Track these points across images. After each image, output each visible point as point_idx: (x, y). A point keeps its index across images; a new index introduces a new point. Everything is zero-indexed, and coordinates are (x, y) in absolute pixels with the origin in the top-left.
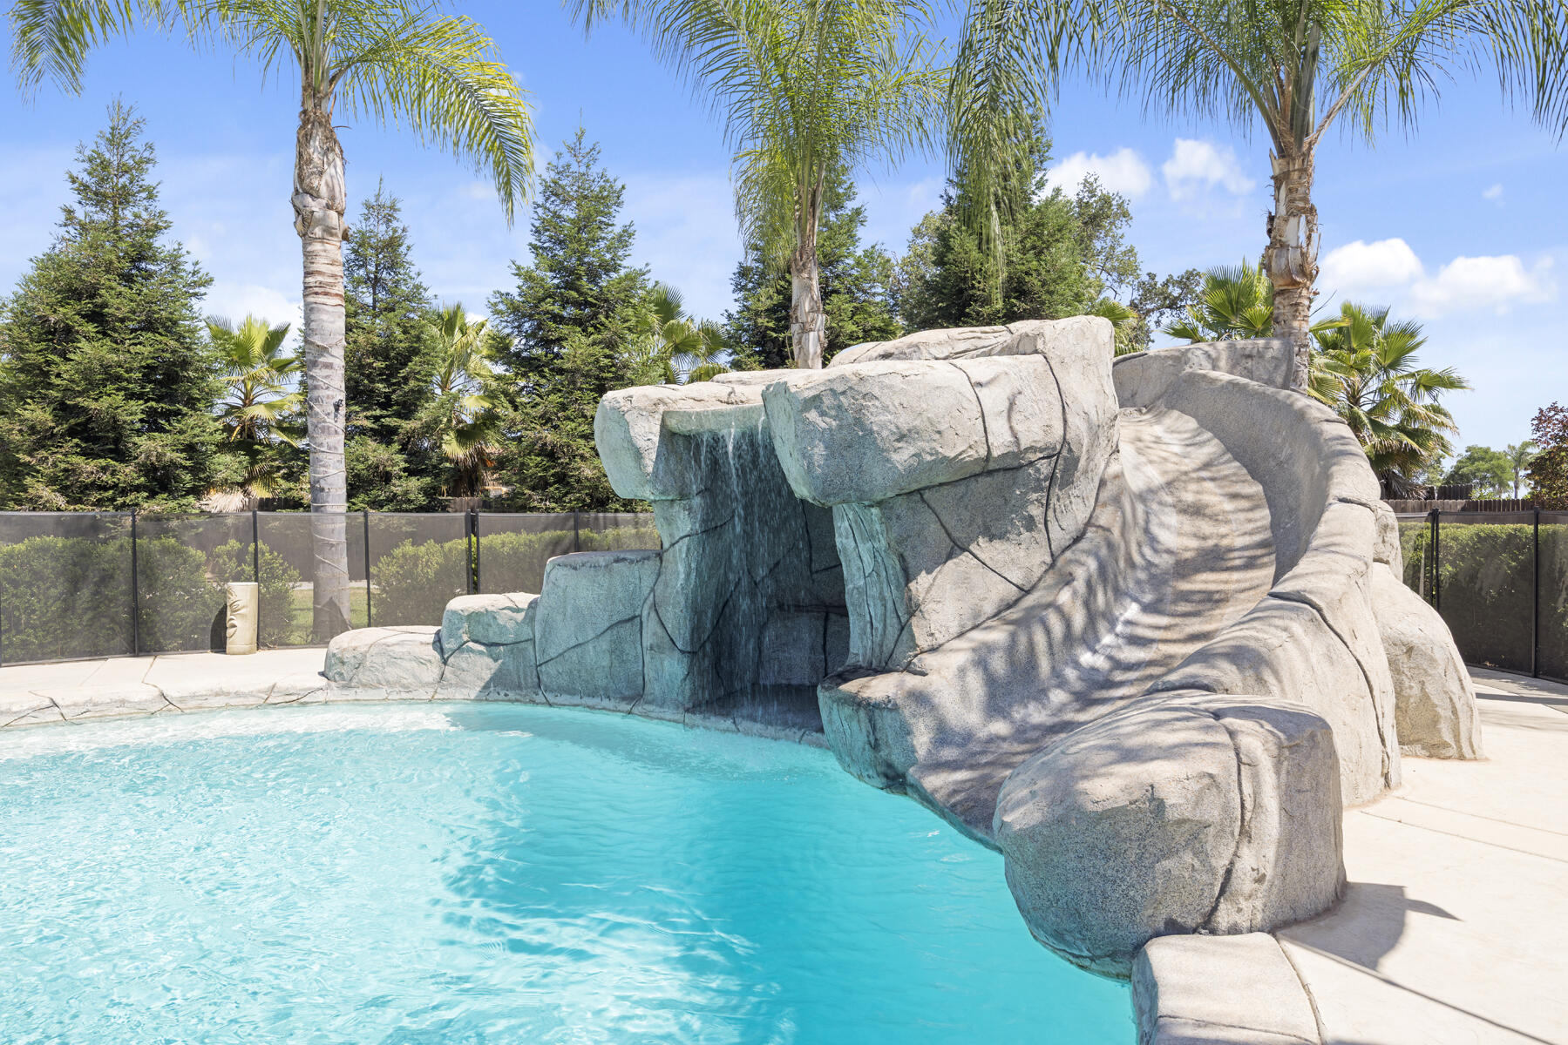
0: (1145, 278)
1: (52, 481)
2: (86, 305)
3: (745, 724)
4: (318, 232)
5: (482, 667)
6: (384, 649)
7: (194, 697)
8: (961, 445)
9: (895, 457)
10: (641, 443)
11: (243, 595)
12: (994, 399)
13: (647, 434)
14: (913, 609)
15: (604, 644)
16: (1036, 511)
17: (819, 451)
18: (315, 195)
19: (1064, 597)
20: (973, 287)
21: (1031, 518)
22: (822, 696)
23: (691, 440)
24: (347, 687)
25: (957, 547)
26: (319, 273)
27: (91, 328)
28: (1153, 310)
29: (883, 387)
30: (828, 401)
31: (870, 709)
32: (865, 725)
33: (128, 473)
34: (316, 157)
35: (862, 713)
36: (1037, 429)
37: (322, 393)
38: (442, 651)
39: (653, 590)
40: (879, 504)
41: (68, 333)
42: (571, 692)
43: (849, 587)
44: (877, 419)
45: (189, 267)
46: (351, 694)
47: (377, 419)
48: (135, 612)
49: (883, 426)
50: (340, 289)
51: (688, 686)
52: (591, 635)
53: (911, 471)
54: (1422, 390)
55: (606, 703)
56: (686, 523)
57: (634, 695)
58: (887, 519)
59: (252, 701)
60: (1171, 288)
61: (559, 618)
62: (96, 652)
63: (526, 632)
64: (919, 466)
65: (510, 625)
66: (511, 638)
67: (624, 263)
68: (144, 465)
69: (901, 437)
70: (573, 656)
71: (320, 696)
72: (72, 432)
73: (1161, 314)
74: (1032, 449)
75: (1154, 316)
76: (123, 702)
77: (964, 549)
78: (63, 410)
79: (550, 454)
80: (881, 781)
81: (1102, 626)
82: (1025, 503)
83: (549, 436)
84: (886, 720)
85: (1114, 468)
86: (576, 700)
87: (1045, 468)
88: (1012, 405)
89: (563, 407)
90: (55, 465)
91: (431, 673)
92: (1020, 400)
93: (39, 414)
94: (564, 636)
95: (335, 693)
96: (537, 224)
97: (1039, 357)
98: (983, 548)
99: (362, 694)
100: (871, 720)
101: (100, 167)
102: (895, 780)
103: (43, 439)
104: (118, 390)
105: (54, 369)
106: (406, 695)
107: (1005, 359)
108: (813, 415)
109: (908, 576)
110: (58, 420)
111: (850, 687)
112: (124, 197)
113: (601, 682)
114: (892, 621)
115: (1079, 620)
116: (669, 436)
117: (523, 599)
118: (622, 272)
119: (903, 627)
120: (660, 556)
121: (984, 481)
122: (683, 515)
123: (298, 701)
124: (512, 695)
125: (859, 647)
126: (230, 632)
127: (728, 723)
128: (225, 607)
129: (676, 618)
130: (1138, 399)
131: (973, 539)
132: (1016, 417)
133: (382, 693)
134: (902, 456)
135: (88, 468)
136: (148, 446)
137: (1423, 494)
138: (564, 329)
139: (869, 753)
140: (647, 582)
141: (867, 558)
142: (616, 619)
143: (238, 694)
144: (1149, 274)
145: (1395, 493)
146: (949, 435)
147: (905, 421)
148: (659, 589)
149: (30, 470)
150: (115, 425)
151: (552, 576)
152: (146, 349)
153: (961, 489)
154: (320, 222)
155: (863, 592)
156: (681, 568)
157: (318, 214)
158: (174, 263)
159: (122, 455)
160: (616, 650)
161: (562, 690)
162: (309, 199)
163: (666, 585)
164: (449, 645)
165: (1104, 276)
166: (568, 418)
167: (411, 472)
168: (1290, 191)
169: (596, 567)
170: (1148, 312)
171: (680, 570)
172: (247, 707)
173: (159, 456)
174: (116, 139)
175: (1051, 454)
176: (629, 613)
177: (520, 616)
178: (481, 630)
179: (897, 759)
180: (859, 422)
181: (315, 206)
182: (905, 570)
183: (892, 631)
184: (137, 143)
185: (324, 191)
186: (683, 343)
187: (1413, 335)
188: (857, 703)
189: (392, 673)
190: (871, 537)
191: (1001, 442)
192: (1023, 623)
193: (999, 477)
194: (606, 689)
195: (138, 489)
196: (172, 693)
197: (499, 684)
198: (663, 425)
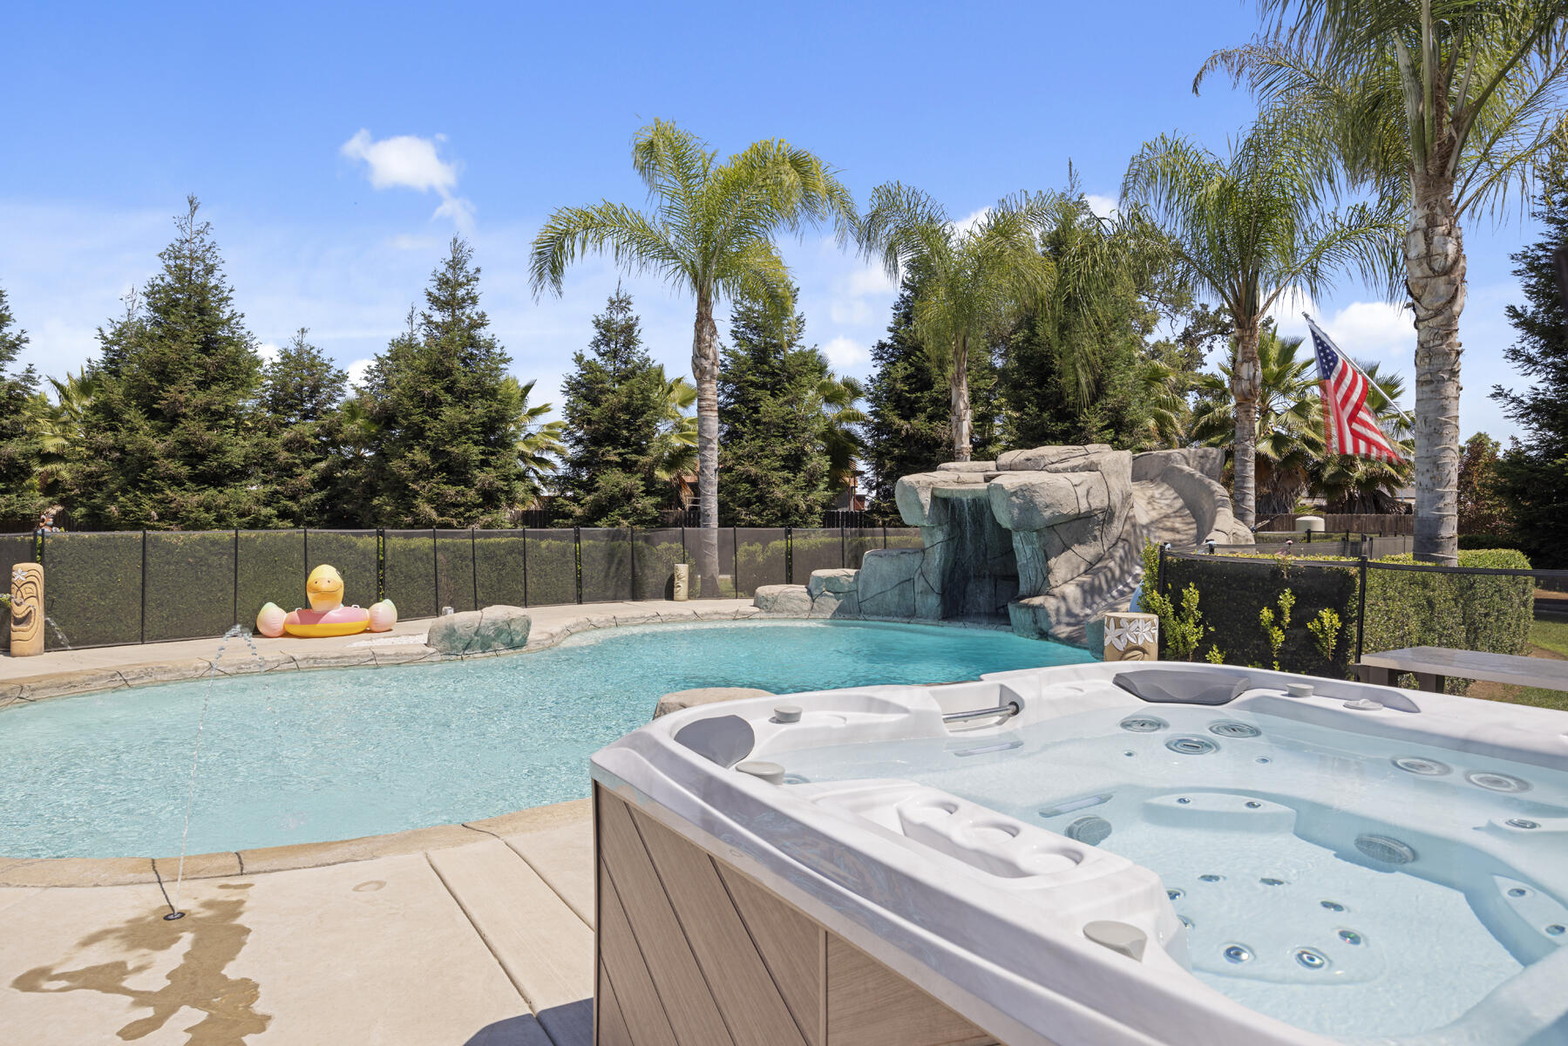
0: (1199, 308)
1: (430, 501)
2: (447, 382)
3: (968, 624)
4: (708, 377)
5: (832, 603)
6: (786, 595)
7: (707, 614)
8: (1069, 509)
9: (1045, 514)
10: (923, 502)
11: (683, 570)
12: (1081, 491)
13: (925, 498)
14: (1049, 571)
15: (896, 591)
16: (1097, 533)
17: (1016, 511)
18: (706, 357)
19: (1112, 564)
20: (1052, 363)
21: (1096, 536)
22: (1011, 607)
23: (945, 501)
24: (769, 612)
25: (1066, 548)
26: (709, 400)
27: (449, 398)
28: (1205, 336)
29: (1040, 488)
30: (1019, 493)
31: (1035, 608)
32: (1032, 615)
33: (472, 495)
34: (708, 337)
35: (1030, 610)
36: (1098, 502)
37: (710, 464)
38: (811, 595)
39: (920, 567)
40: (1037, 531)
41: (435, 402)
42: (877, 614)
43: (1019, 564)
44: (1039, 500)
45: (498, 351)
46: (771, 616)
47: (620, 455)
48: (634, 575)
49: (1040, 502)
50: (716, 408)
51: (939, 609)
52: (889, 587)
53: (1050, 519)
54: (1403, 428)
55: (896, 619)
56: (940, 536)
57: (911, 614)
58: (1039, 536)
59: (729, 617)
60: (1222, 315)
61: (872, 580)
62: (615, 598)
63: (854, 587)
64: (1054, 517)
65: (846, 583)
66: (847, 589)
67: (798, 343)
68: (480, 489)
69: (1047, 507)
70: (880, 597)
71: (758, 616)
72: (440, 469)
73: (1213, 340)
74: (1096, 509)
75: (1207, 341)
76: (681, 615)
77: (1069, 548)
78: (436, 453)
79: (753, 482)
80: (1037, 636)
81: (1127, 576)
82: (1093, 530)
83: (753, 470)
84: (1040, 613)
85: (1131, 514)
86: (880, 618)
87: (1101, 517)
88: (1088, 492)
89: (762, 449)
90: (430, 490)
91: (807, 606)
92: (1091, 491)
93: (419, 455)
94: (875, 588)
95: (763, 615)
96: (736, 315)
97: (1098, 473)
98: (1077, 548)
99: (776, 615)
100: (1034, 613)
101: (444, 282)
102: (1044, 635)
103: (423, 473)
104: (468, 439)
105: (427, 426)
106: (796, 615)
107: (1085, 474)
108: (1014, 498)
109: (1047, 558)
110: (434, 460)
111: (1025, 601)
112: (461, 303)
113: (893, 609)
114: (1040, 576)
115: (1117, 573)
116: (934, 498)
117: (852, 572)
118: (796, 349)
119: (1045, 579)
120: (923, 551)
121: (1079, 522)
122: (939, 533)
123: (748, 617)
124: (847, 616)
125: (1024, 587)
126: (676, 590)
127: (961, 624)
128: (673, 576)
129: (934, 579)
130: (1149, 476)
131: (1073, 545)
132: (1090, 497)
133: (785, 615)
134: (1047, 514)
135: (450, 490)
136: (483, 477)
137: (1403, 509)
138: (759, 393)
139: (1033, 625)
140: (917, 563)
141: (1028, 551)
142: (902, 580)
143: (724, 614)
144: (1202, 305)
145: (1382, 509)
146: (1065, 506)
147: (1048, 500)
148: (924, 566)
149: (415, 494)
150: (466, 463)
151: (868, 561)
152: (480, 410)
153: (1068, 525)
154: (708, 372)
155: (1026, 565)
156: (937, 556)
157: (709, 367)
158: (490, 346)
159: (468, 483)
160: (902, 594)
161: (873, 614)
162: (703, 360)
163: (928, 564)
164: (816, 593)
165: (1160, 306)
166: (766, 457)
167: (648, 493)
168: (1244, 347)
169: (893, 556)
170: (1200, 340)
171: (936, 558)
172: (727, 620)
173: (490, 484)
174: (456, 264)
175: (1103, 511)
176: (907, 577)
177: (851, 579)
178: (831, 584)
179: (1044, 626)
180: (1031, 501)
181: (706, 364)
182: (1046, 556)
183: (1040, 580)
184: (470, 267)
185: (711, 355)
186: (832, 396)
187: (1396, 385)
188: (1028, 606)
189: (789, 606)
190: (1032, 543)
191: (1084, 507)
192: (1095, 574)
193: (1083, 520)
194: (896, 613)
195: (479, 506)
196: (699, 612)
197: (841, 611)
198: (932, 493)
